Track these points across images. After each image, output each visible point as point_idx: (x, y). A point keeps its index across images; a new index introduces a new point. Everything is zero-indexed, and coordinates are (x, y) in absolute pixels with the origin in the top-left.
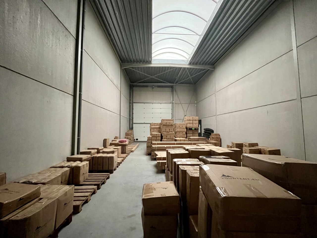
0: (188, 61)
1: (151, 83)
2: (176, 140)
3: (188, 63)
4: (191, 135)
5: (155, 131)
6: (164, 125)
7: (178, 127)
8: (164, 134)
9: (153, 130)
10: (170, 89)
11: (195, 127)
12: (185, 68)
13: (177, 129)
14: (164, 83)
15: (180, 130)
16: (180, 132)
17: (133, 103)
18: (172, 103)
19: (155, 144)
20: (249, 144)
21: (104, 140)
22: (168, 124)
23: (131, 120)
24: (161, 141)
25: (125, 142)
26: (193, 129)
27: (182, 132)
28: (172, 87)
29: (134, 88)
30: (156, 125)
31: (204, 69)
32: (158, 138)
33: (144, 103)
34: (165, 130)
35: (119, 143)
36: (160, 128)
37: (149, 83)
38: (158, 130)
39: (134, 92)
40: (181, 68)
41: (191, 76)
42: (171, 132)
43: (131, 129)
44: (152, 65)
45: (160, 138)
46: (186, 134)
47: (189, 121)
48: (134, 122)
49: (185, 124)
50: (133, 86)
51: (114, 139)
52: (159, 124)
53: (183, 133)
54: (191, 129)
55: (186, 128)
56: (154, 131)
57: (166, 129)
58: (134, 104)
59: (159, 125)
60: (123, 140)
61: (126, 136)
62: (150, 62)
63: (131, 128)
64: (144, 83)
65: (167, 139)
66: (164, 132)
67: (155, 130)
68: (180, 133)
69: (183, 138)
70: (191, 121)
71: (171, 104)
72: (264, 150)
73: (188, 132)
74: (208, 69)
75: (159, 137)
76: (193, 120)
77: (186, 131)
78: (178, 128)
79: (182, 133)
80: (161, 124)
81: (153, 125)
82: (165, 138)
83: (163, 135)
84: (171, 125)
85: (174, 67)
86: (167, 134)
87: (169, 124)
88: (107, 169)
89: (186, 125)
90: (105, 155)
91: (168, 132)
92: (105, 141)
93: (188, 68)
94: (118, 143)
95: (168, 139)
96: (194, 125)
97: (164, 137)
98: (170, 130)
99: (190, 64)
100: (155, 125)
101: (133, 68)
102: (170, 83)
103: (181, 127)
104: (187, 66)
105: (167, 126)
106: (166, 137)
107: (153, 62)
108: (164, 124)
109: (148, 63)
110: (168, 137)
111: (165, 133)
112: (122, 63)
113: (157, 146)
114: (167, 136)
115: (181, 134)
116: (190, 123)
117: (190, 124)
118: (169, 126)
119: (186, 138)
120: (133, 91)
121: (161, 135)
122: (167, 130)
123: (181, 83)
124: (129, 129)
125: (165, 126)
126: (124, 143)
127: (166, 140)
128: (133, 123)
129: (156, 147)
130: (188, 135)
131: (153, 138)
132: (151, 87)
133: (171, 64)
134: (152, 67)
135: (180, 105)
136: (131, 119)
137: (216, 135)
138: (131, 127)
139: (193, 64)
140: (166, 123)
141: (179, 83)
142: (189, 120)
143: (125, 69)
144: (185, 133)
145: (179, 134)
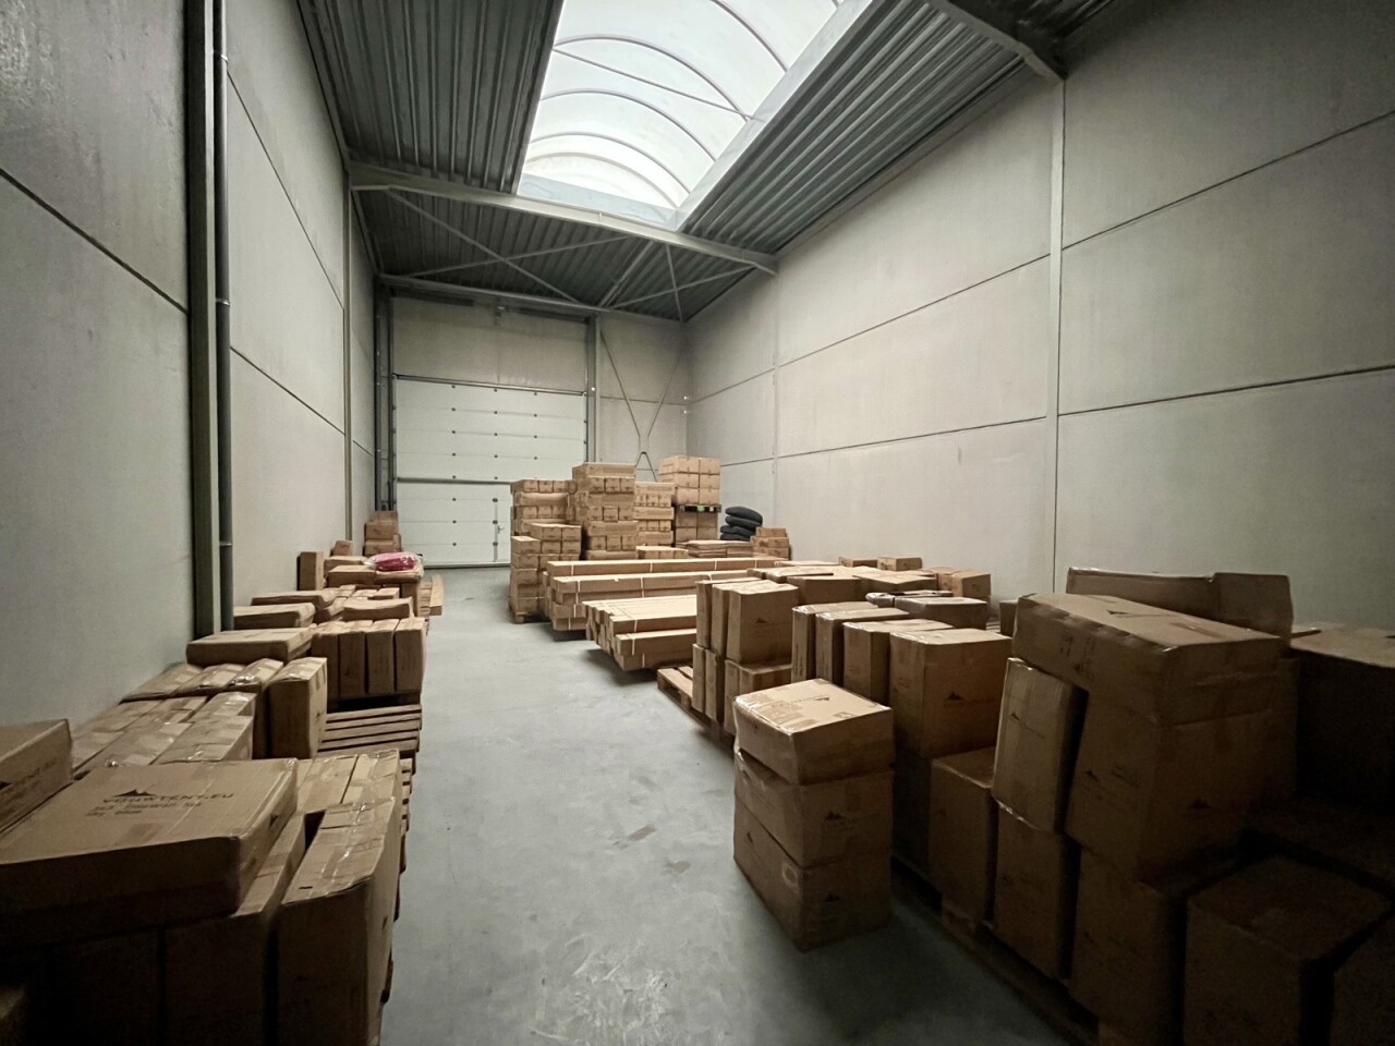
0: (677, 215)
1: (488, 286)
2: (642, 555)
3: (679, 226)
4: (692, 532)
5: (545, 517)
6: (597, 488)
7: (641, 498)
8: (598, 527)
9: (534, 510)
10: (578, 330)
11: (706, 501)
12: (660, 245)
13: (636, 508)
14: (551, 294)
15: (649, 513)
16: (647, 521)
17: (390, 378)
18: (587, 396)
19: (566, 571)
20: (898, 561)
21: (299, 560)
22: (613, 488)
23: (384, 464)
24: (583, 557)
25: (411, 567)
26: (701, 508)
27: (659, 520)
28: (588, 321)
29: (398, 303)
30: (549, 488)
31: (735, 265)
32: (567, 546)
33: (454, 384)
34: (599, 513)
36: (563, 503)
37: (478, 285)
38: (555, 509)
39: (397, 323)
40: (644, 241)
41: (678, 285)
42: (626, 518)
43: (384, 508)
44: (517, 200)
45: (577, 546)
46: (673, 528)
47: (686, 475)
48: (400, 473)
49: (670, 489)
50: (393, 291)
51: (332, 554)
52: (563, 486)
53: (663, 524)
54: (691, 509)
55: (674, 505)
56: (537, 517)
57: (603, 509)
58: (399, 385)
59: (560, 490)
61: (369, 543)
62: (507, 185)
63: (385, 503)
64: (455, 281)
65: (606, 548)
66: (595, 518)
67: (542, 510)
68: (651, 524)
69: (660, 545)
70: (692, 476)
71: (583, 398)
72: (951, 580)
73: (680, 522)
74: (748, 265)
75: (572, 540)
76: (699, 474)
77: (672, 517)
78: (641, 505)
79: (655, 524)
80: (571, 488)
81: (531, 490)
82: (599, 547)
83: (590, 533)
84: (624, 490)
85: (614, 233)
86: (607, 529)
87: (617, 484)
88: (390, 690)
89: (672, 493)
90: (367, 626)
91: (612, 520)
92: (305, 563)
93: (673, 247)
95: (614, 549)
96: (704, 492)
97: (594, 543)
98: (622, 514)
99: (686, 230)
100: (542, 487)
101: (406, 195)
102: (581, 300)
103: (656, 500)
104: (675, 236)
105: (608, 493)
106: (603, 540)
107: (521, 188)
108: (596, 484)
109: (498, 189)
110: (614, 541)
111: (600, 524)
112: (352, 158)
113: (579, 579)
114: (606, 538)
115: (654, 529)
116: (688, 484)
117: (688, 486)
118: (616, 493)
119: (673, 545)
120: (389, 315)
121: (584, 532)
122: (607, 513)
123: (627, 309)
124: (376, 509)
125: (601, 493)
127: (603, 552)
128: (392, 479)
129: (576, 583)
130: (678, 531)
131: (546, 546)
132: (488, 306)
133: (604, 214)
134: (509, 212)
135: (622, 406)
136: (384, 455)
137: (774, 532)
138: (384, 495)
139: (698, 234)
140: (605, 480)
141: (619, 309)
142: (685, 470)
143: (360, 192)
144: (668, 525)
145: (647, 530)
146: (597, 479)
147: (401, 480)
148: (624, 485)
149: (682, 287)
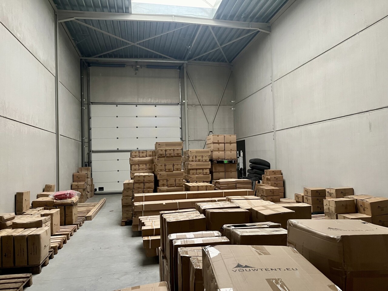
0: (213, 10)
1: (131, 57)
2: (188, 189)
3: (214, 15)
4: (222, 174)
5: (142, 169)
6: (161, 155)
7: (193, 158)
8: (162, 174)
9: (137, 166)
10: (174, 73)
11: (229, 158)
12: (207, 27)
13: (190, 163)
14: (161, 57)
15: (197, 165)
16: (196, 169)
17: (89, 104)
18: (181, 105)
19: (140, 199)
21: (16, 196)
22: (170, 154)
23: (86, 145)
24: (155, 191)
25: (70, 198)
26: (226, 162)
27: (203, 169)
28: (180, 67)
29: (91, 69)
30: (144, 154)
31: (249, 31)
32: (147, 185)
33: (117, 104)
34: (163, 167)
35: (55, 201)
36: (152, 162)
37: (126, 57)
38: (148, 166)
39: (92, 79)
40: (199, 26)
41: (221, 45)
42: (177, 169)
43: (86, 166)
44: (132, 16)
45: (152, 185)
46: (211, 172)
47: (217, 144)
48: (93, 148)
49: (208, 152)
50: (89, 64)
51: (44, 191)
52: (151, 153)
53: (205, 171)
54: (220, 162)
55: (211, 160)
56: (139, 170)
57: (165, 165)
58: (93, 108)
59: (150, 156)
60: (64, 194)
61: (74, 183)
62: (127, 10)
63: (87, 163)
64: (116, 56)
65: (167, 186)
66: (161, 170)
67: (141, 166)
68: (198, 171)
69: (204, 182)
70: (220, 144)
71: (179, 107)
72: (363, 203)
73: (215, 169)
74: (257, 30)
75: (149, 182)
76: (225, 143)
77: (210, 167)
78: (192, 161)
79: (201, 171)
80: (154, 153)
81: (136, 156)
82: (163, 185)
83: (158, 178)
84: (176, 155)
85: (183, 24)
86: (168, 175)
87: (172, 152)
88: (25, 264)
89: (210, 154)
91: (170, 170)
92: (19, 198)
93: (213, 27)
94: (53, 201)
95: (171, 186)
96: (228, 153)
97: (161, 183)
98: (176, 167)
99: (218, 17)
100: (141, 155)
101: (85, 21)
102: (176, 58)
103: (200, 158)
104: (212, 21)
105: (167, 157)
106: (165, 181)
107: (133, 10)
108: (161, 153)
109: (123, 12)
110: (171, 181)
111: (163, 173)
112: (58, 8)
113: (144, 203)
114: (167, 181)
115: (200, 173)
116: (218, 149)
117: (219, 150)
118: (172, 157)
119: (211, 182)
120: (88, 75)
121: (155, 177)
122: (167, 167)
123: (200, 59)
124: (82, 166)
125: (164, 157)
126: (69, 201)
127: (166, 188)
128: (90, 151)
129: (143, 205)
130: (214, 174)
131: (137, 185)
132: (132, 66)
133: (175, 16)
134: (132, 22)
135: (199, 109)
136: (86, 140)
137: (274, 172)
138: (86, 160)
139: (225, 18)
140: (166, 151)
141: (195, 60)
142: (217, 142)
143: (65, 22)
144: (208, 171)
145: (196, 174)
146: (162, 150)
147: (94, 152)
148: (176, 152)
149: (224, 46)
